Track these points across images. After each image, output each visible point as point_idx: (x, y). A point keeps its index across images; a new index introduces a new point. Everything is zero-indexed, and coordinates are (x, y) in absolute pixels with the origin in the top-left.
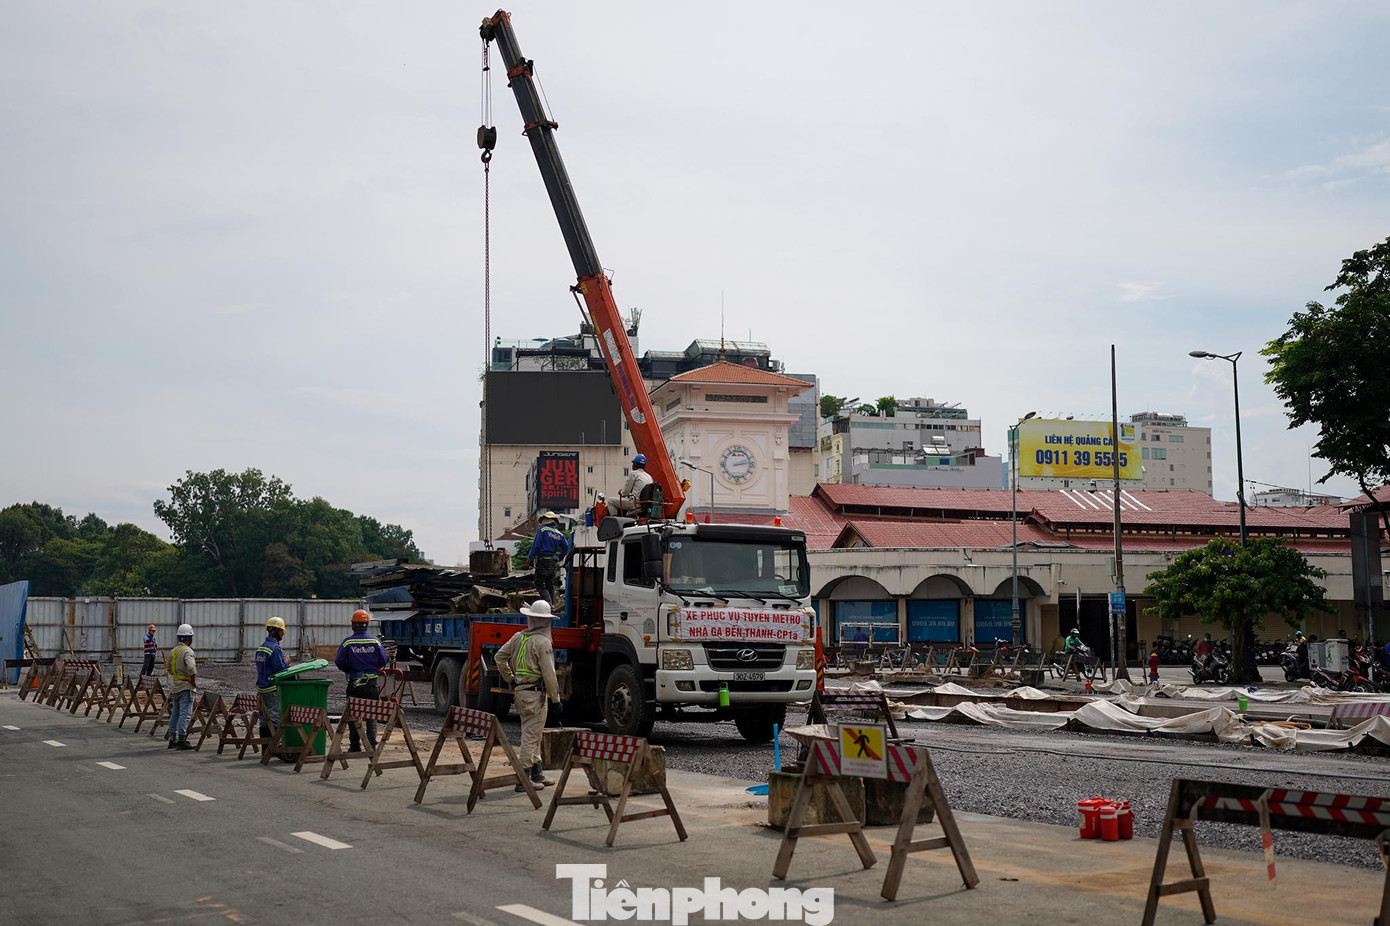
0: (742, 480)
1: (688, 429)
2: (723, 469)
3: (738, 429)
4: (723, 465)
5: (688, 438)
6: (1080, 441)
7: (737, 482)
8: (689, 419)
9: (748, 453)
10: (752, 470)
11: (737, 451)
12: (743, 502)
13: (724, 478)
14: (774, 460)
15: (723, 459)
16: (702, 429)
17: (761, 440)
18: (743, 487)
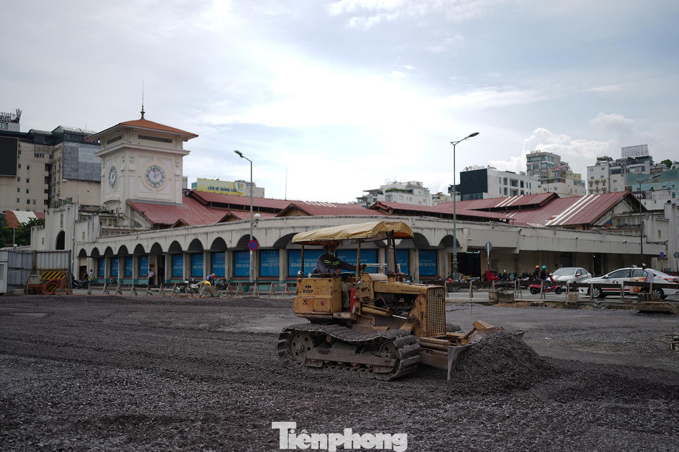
0: (157, 185)
1: (128, 154)
2: (147, 178)
3: (156, 156)
4: (147, 176)
5: (127, 159)
6: (222, 189)
7: (155, 187)
8: (129, 148)
9: (161, 170)
10: (163, 180)
11: (155, 169)
12: (158, 197)
13: (147, 183)
14: (175, 175)
15: (147, 173)
16: (136, 155)
17: (168, 163)
18: (159, 189)
